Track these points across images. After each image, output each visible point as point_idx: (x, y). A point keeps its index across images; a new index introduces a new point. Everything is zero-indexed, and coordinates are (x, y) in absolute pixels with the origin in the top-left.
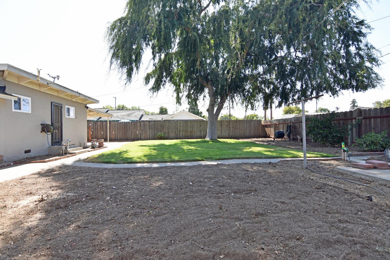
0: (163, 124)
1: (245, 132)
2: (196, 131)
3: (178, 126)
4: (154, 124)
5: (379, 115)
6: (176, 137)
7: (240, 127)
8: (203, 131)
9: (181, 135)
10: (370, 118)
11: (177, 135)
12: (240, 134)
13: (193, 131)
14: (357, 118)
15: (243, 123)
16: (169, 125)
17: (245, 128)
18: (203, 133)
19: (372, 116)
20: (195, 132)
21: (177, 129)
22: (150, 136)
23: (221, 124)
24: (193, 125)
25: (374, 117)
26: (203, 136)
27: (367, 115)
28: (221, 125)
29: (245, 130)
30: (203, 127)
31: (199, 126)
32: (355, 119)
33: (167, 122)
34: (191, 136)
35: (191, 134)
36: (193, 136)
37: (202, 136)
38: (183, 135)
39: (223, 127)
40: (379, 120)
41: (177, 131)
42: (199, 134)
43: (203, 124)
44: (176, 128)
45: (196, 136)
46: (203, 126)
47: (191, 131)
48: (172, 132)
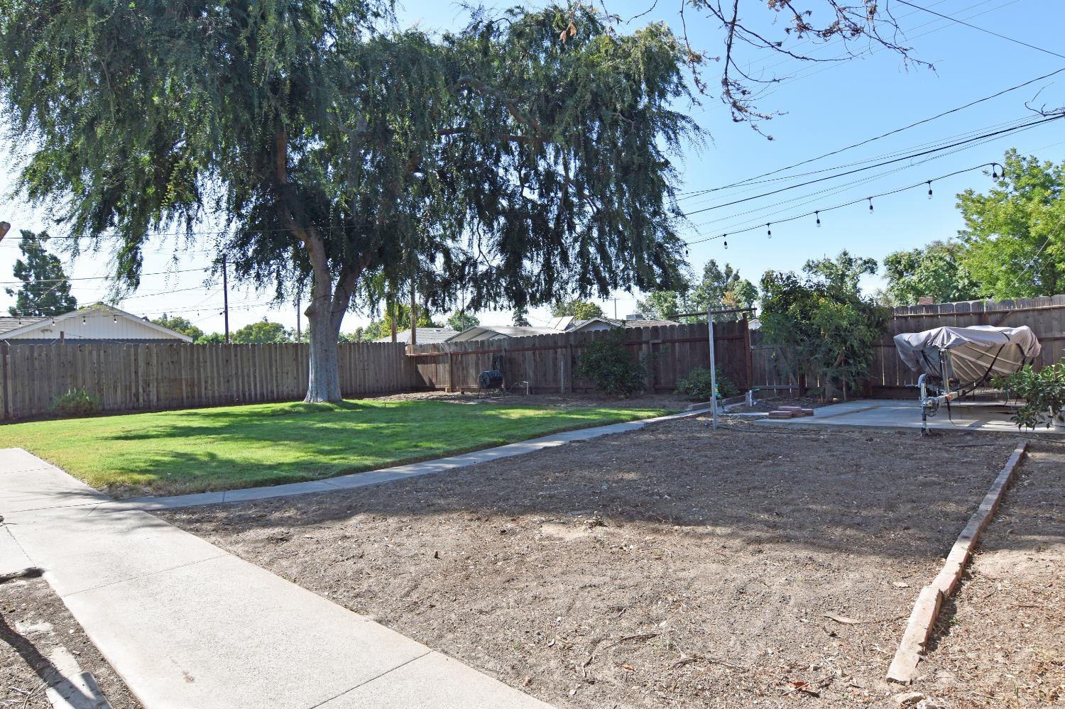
0: (74, 356)
1: (364, 376)
2: (213, 379)
3: (141, 364)
4: (31, 359)
5: (688, 336)
6: (131, 405)
7: (350, 363)
8: (237, 378)
9: (154, 397)
10: (673, 342)
11: (137, 395)
12: (351, 386)
13: (199, 379)
14: (651, 342)
15: (359, 350)
16: (102, 360)
17: (364, 366)
18: (238, 386)
19: (676, 338)
20: (206, 382)
21: (136, 373)
22: (10, 405)
23: (297, 354)
24: (198, 359)
25: (679, 341)
26: (238, 396)
27: (669, 337)
28: (296, 359)
29: (364, 373)
30: (237, 366)
31: (220, 363)
32: (647, 342)
33: (88, 347)
34: (193, 397)
35: (193, 391)
36: (200, 396)
37: (232, 396)
38: (162, 396)
39: (302, 363)
40: (688, 345)
41: (137, 382)
42: (223, 389)
43: (236, 356)
44: (133, 370)
45: (210, 396)
46: (236, 360)
47: (193, 379)
48: (115, 388)
